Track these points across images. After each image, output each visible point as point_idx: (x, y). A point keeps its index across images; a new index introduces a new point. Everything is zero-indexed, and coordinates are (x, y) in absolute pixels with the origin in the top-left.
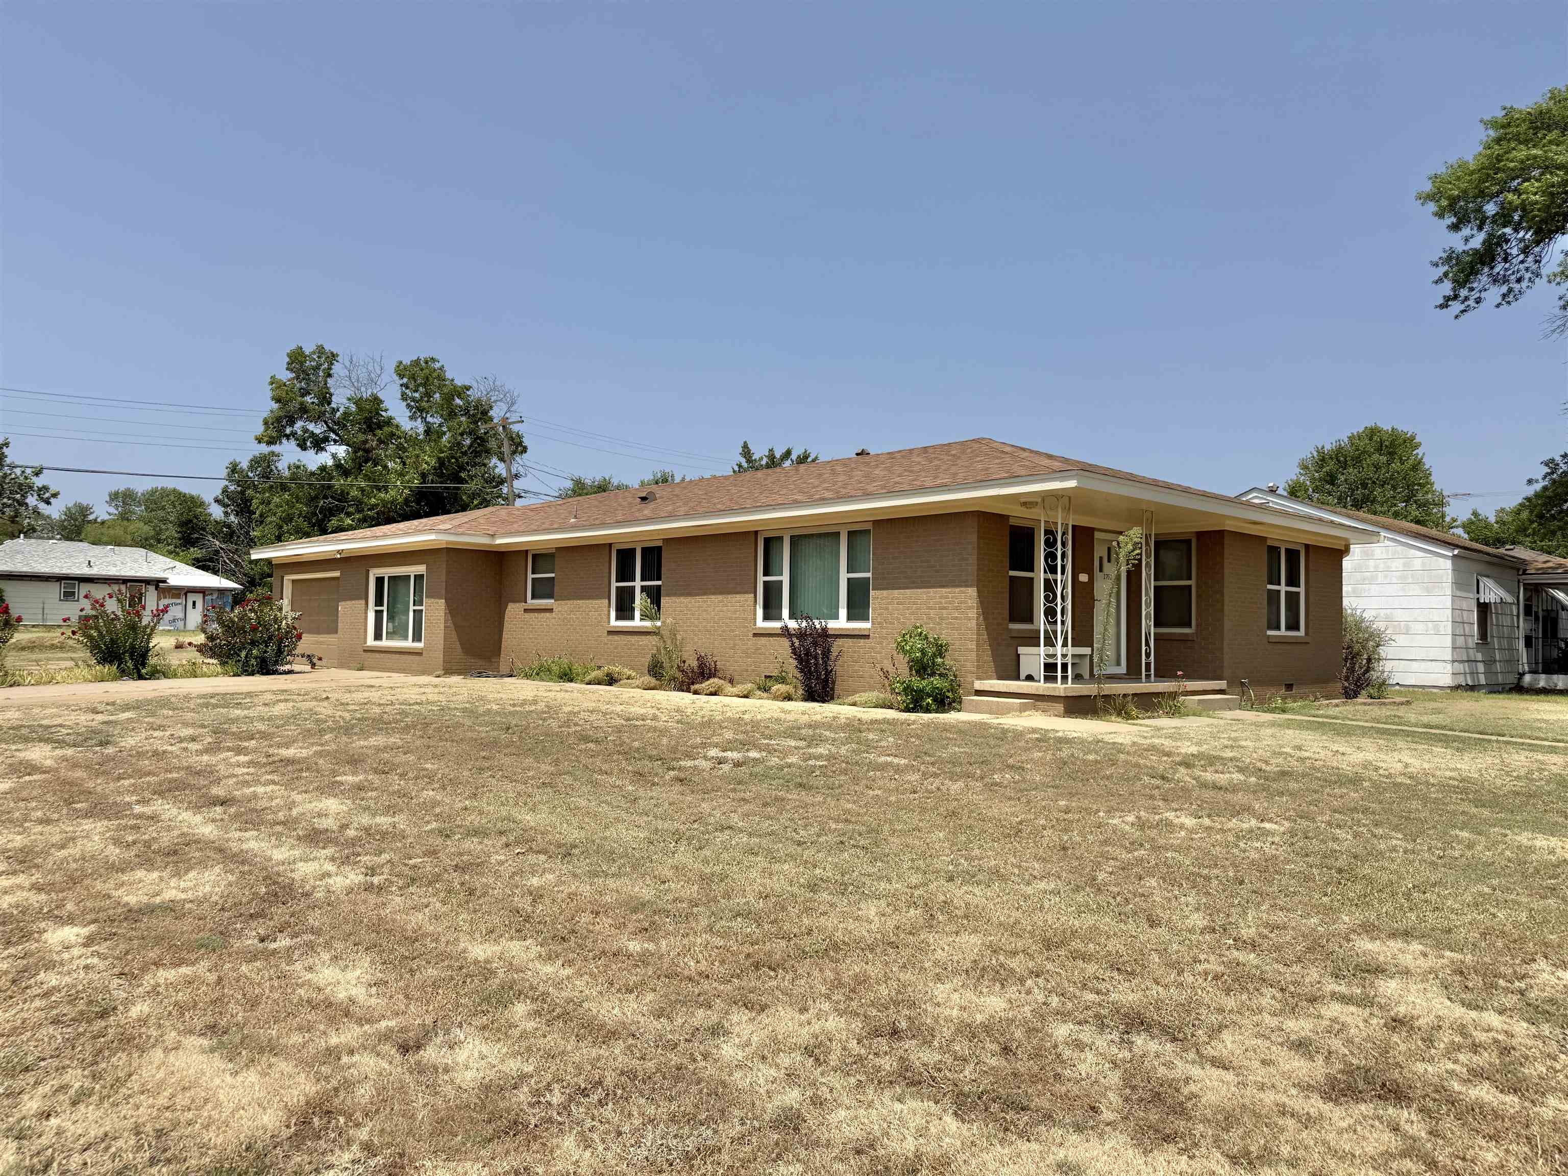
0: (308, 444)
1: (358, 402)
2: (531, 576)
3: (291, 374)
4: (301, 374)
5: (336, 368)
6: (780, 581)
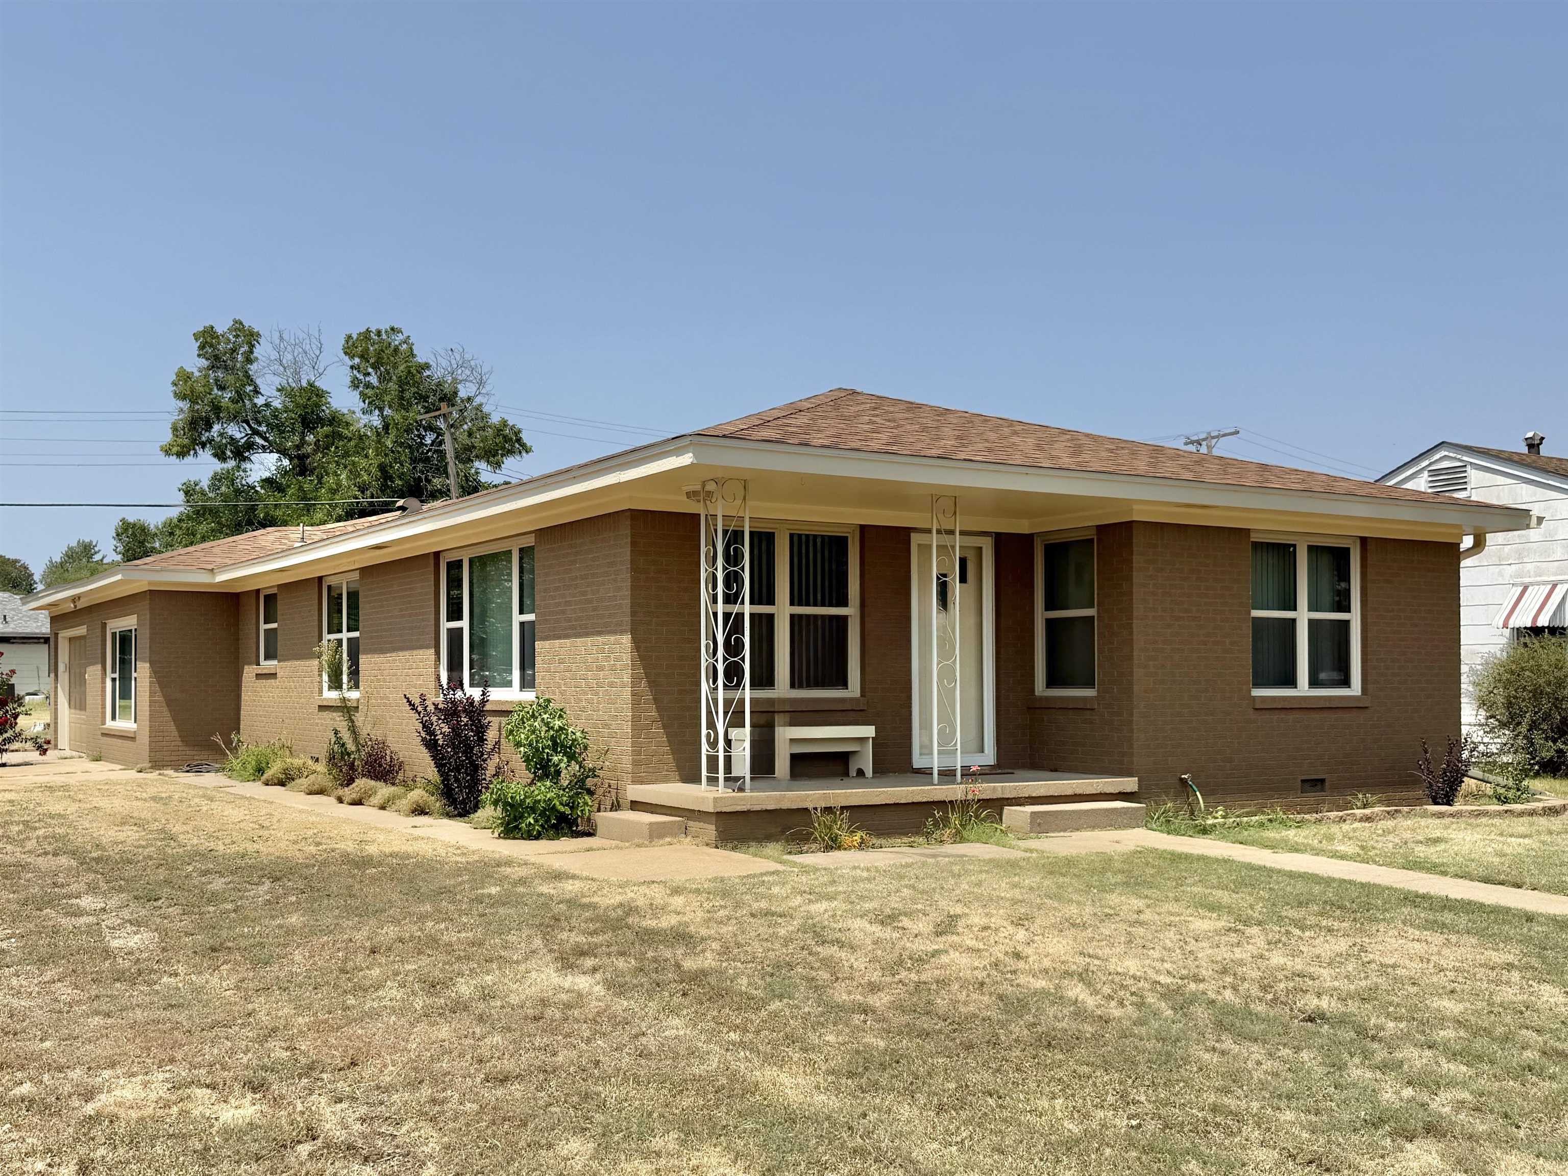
0: (228, 453)
1: (290, 394)
2: (263, 627)
3: (204, 363)
4: (216, 361)
5: (258, 351)
6: (461, 629)
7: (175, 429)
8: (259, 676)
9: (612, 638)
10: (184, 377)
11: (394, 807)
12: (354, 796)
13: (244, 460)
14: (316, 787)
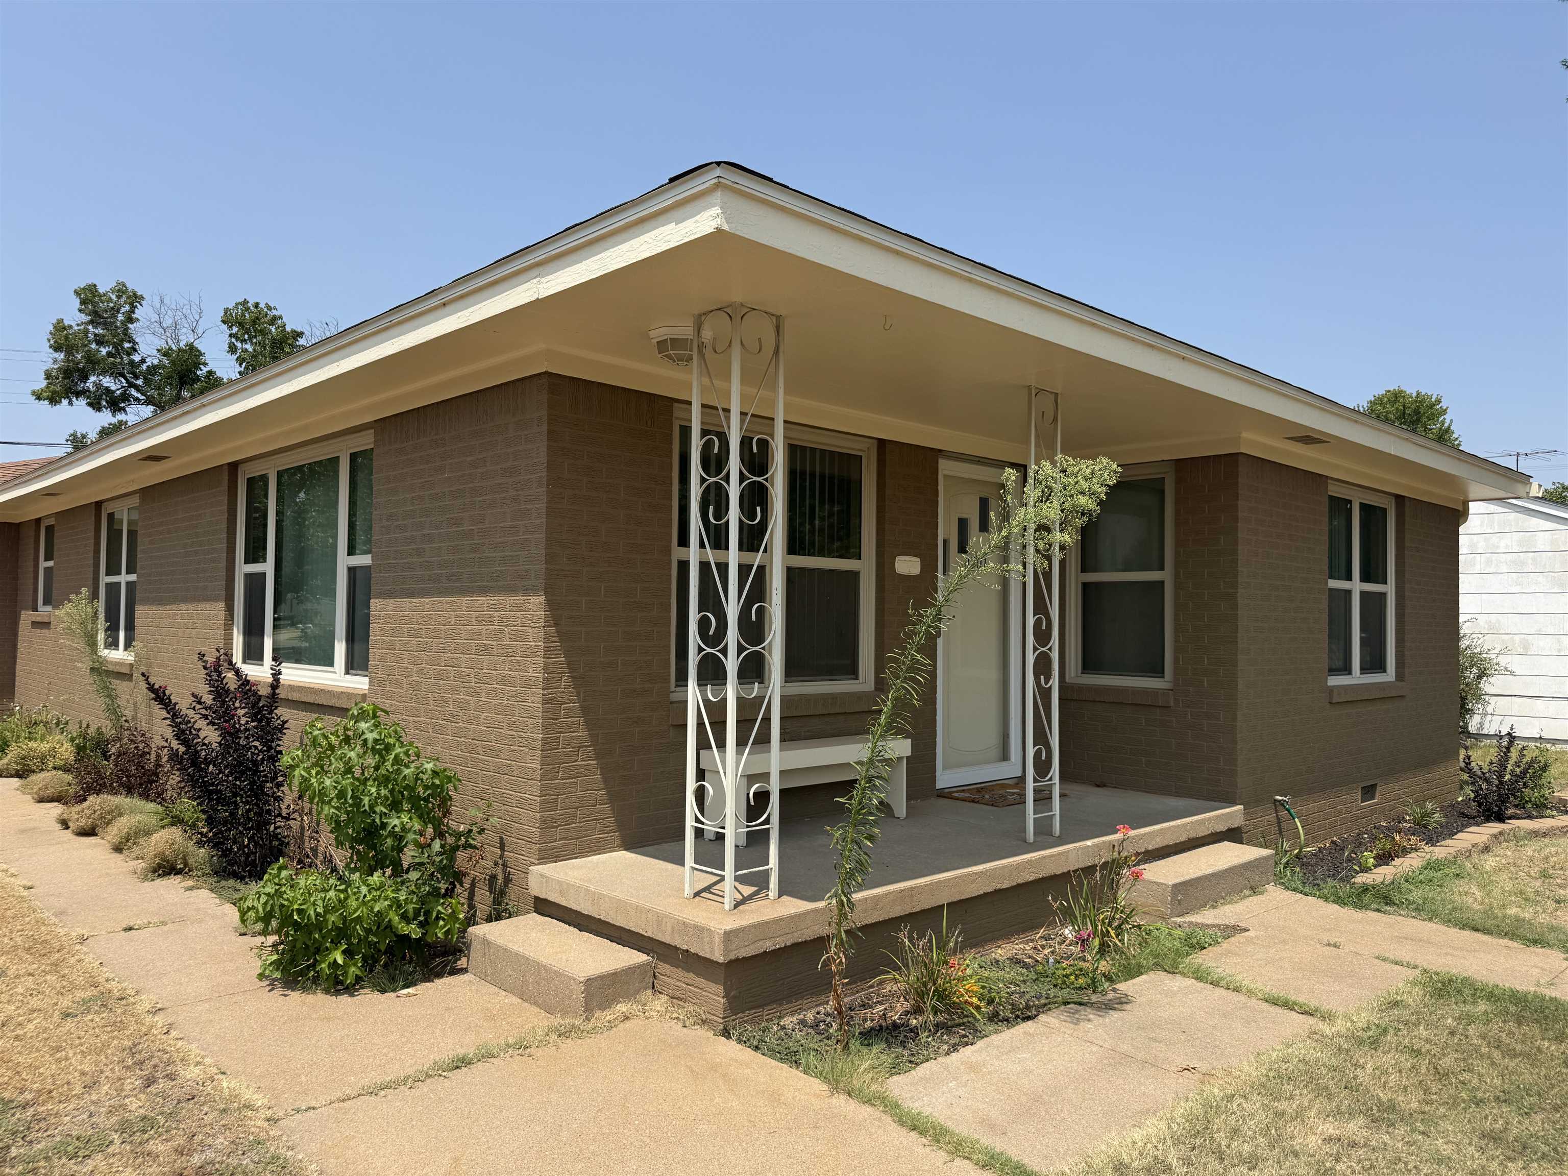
0: (104, 403)
1: (166, 353)
2: (43, 564)
3: (85, 318)
4: (96, 318)
5: (139, 313)
6: (263, 575)
7: (48, 375)
8: (36, 625)
9: (510, 599)
10: (60, 327)
11: (136, 850)
12: (82, 822)
13: (119, 411)
14: (49, 792)
